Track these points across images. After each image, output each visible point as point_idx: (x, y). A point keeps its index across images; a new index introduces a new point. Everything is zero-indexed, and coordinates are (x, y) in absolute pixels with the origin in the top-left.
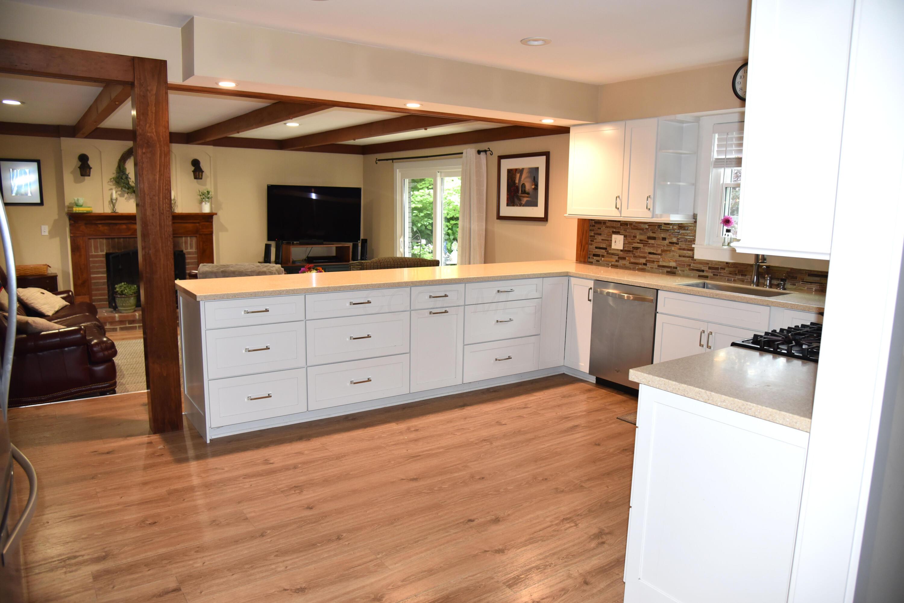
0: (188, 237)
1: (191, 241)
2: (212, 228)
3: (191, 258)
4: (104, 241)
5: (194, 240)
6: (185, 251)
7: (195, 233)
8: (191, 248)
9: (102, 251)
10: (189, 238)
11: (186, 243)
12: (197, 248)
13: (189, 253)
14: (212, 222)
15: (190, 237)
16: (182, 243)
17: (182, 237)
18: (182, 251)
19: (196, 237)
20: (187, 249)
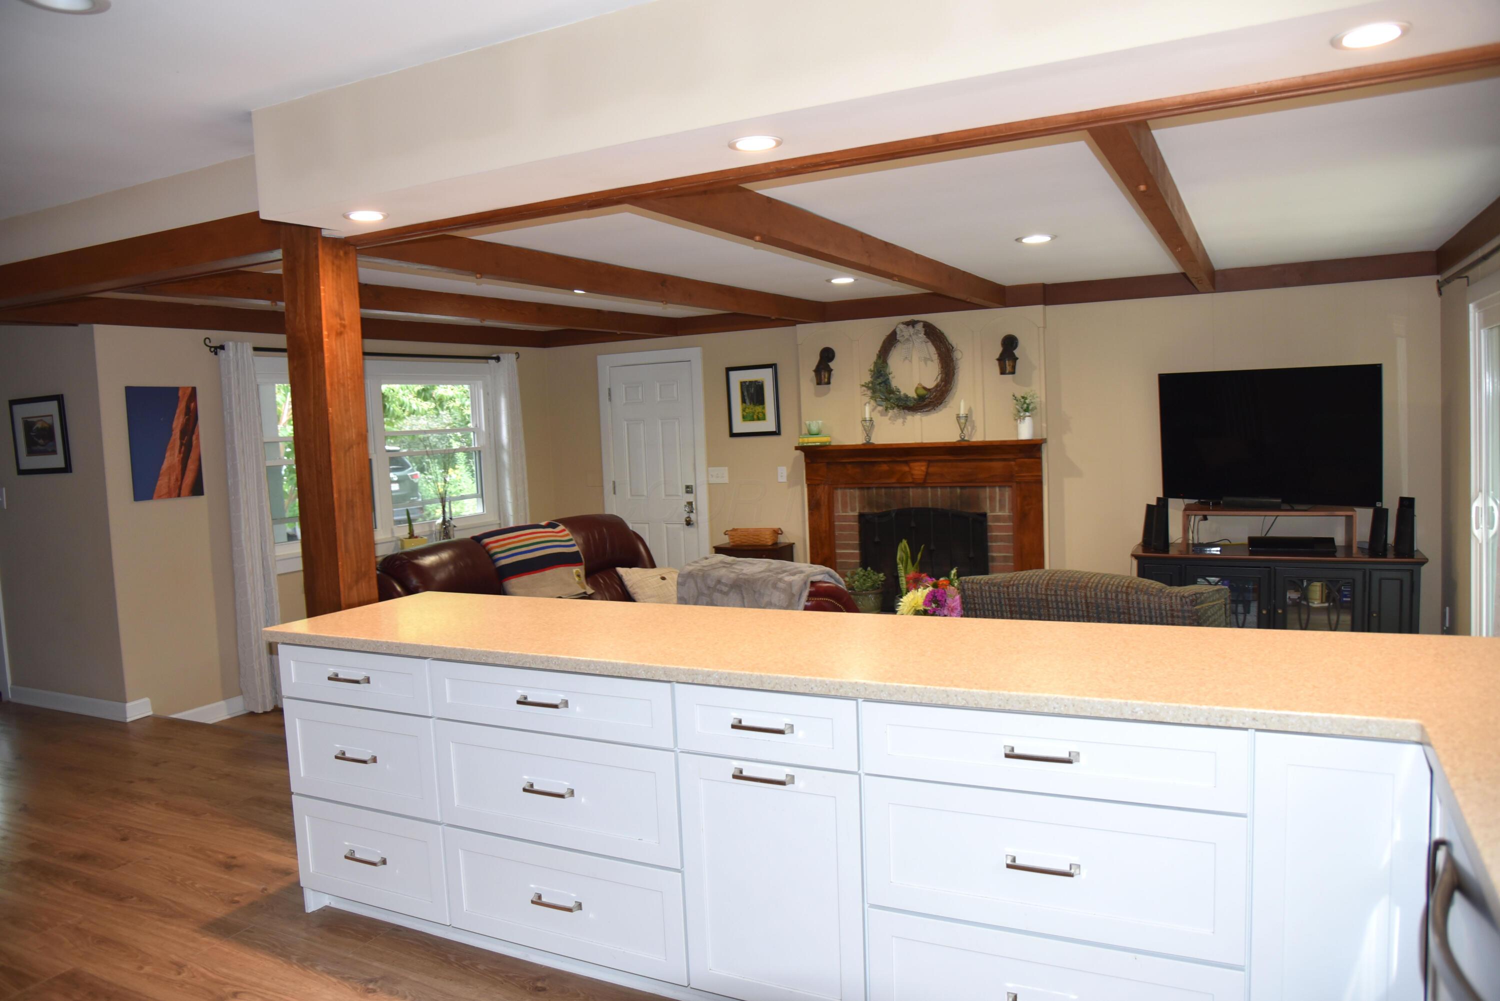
0: (995, 486)
1: (1002, 495)
2: (1040, 469)
3: (1001, 529)
4: (857, 493)
5: (1007, 492)
6: (989, 514)
7: (1006, 480)
8: (1002, 507)
9: (853, 510)
10: (997, 489)
11: (992, 499)
12: (1012, 509)
13: (997, 519)
14: (1040, 458)
15: (1000, 487)
16: (986, 498)
17: (985, 487)
18: (984, 515)
19: (1010, 486)
20: (993, 510)
